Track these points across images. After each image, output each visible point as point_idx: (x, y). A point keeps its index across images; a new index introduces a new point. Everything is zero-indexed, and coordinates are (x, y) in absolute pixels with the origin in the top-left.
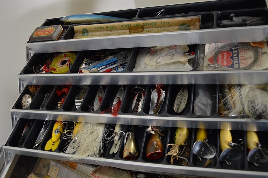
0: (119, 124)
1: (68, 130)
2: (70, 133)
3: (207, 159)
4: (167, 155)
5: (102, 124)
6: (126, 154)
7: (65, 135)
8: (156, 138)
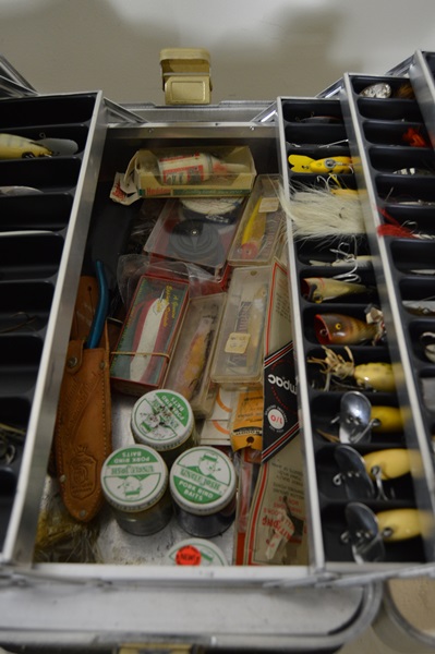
0: (373, 259)
1: (335, 179)
2: (332, 183)
3: (338, 435)
4: (324, 347)
5: (364, 228)
6: (311, 281)
7: (326, 178)
8: (360, 329)
